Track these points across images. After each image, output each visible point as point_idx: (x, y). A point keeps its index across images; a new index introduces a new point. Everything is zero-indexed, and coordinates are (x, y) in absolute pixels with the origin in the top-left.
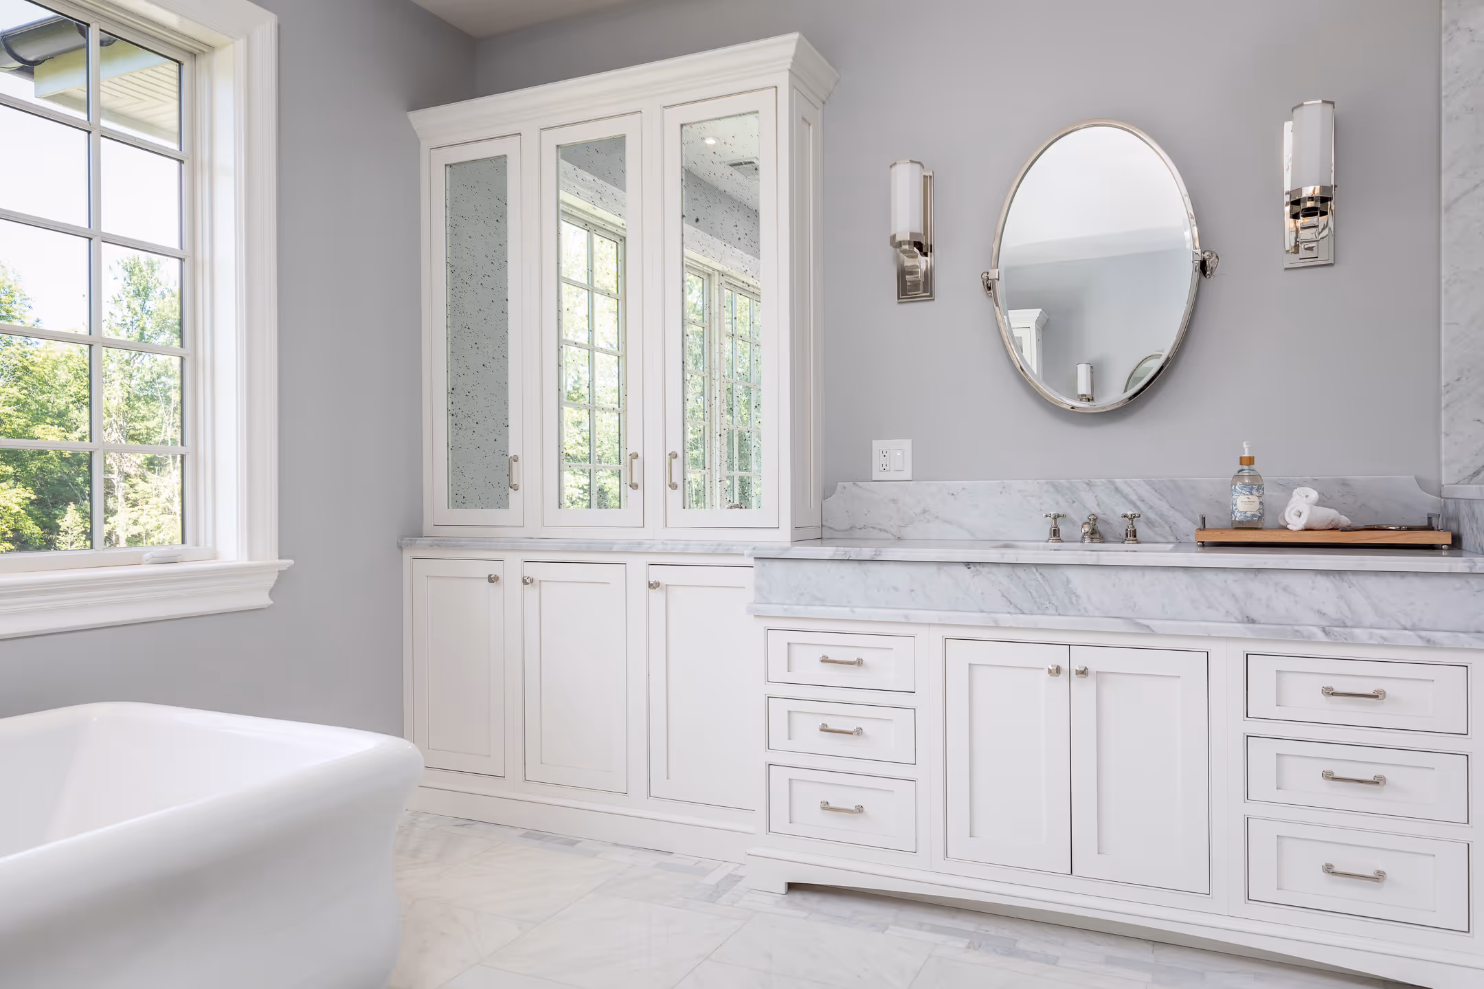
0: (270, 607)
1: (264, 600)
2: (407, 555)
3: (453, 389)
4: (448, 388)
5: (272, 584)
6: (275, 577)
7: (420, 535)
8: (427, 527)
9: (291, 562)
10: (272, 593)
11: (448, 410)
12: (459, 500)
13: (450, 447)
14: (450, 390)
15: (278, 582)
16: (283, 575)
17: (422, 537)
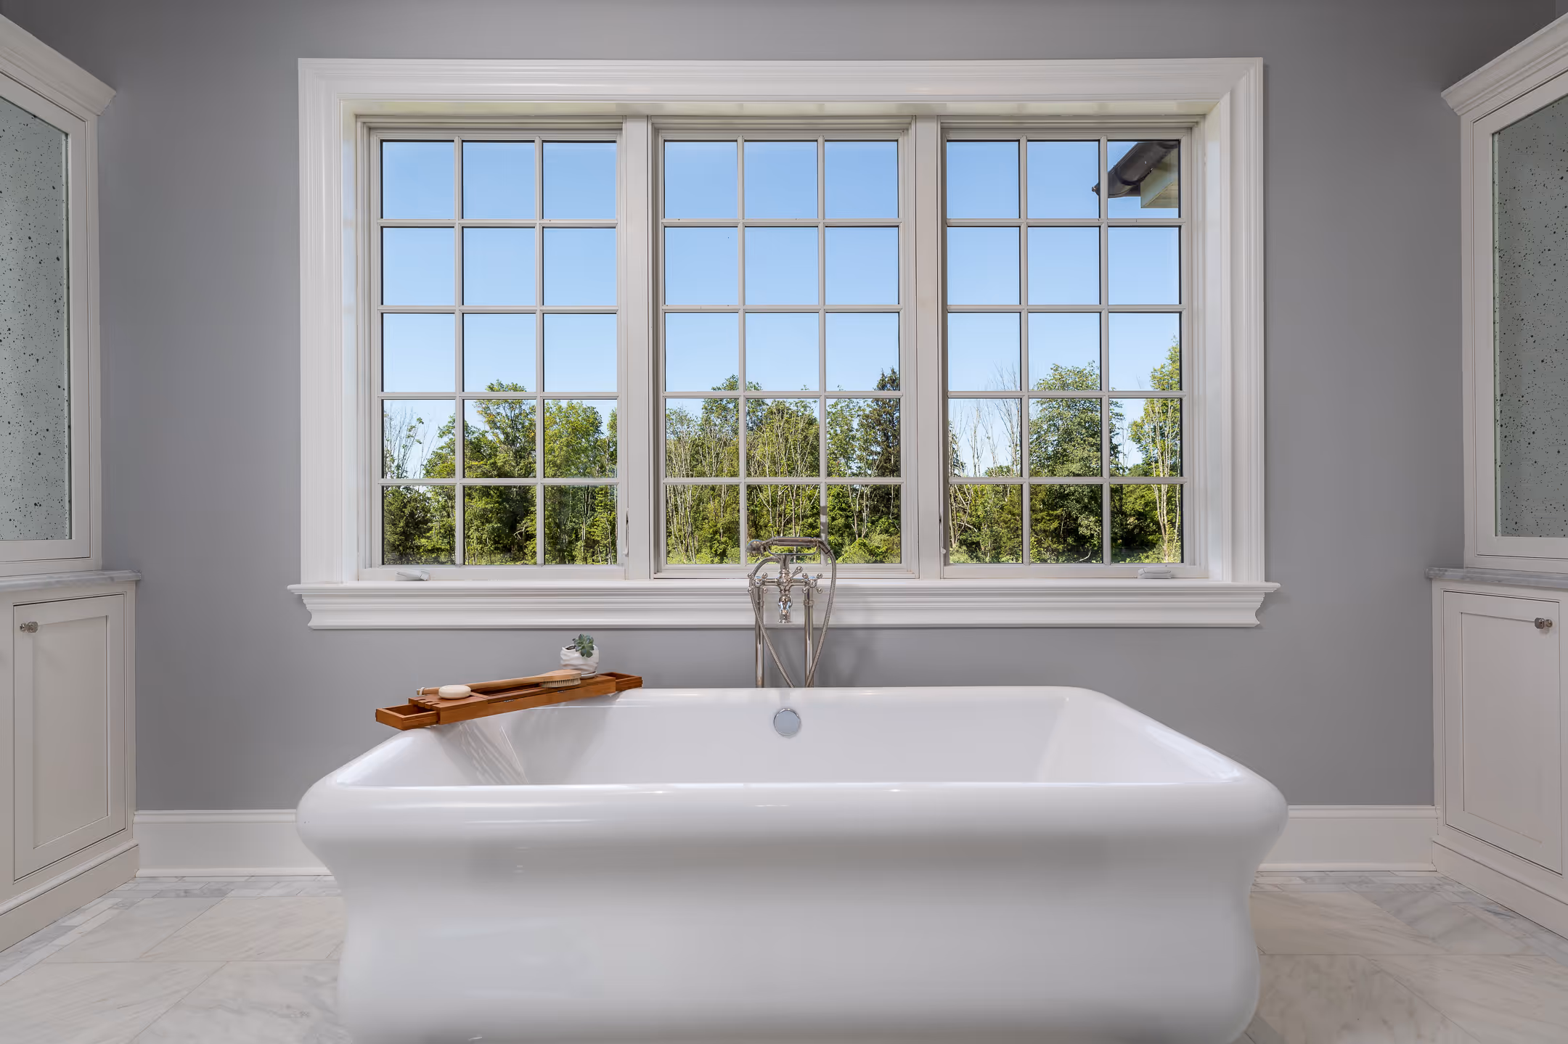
0: (1257, 627)
1: (1251, 619)
2: (1437, 587)
3: (1502, 395)
4: (1495, 395)
5: (1258, 605)
6: (1261, 598)
7: (1459, 565)
8: (1469, 556)
9: (1278, 585)
10: (1258, 613)
11: (1496, 420)
12: (1511, 524)
13: (1499, 464)
14: (1498, 398)
15: (1264, 604)
16: (1269, 598)
17: (1462, 568)
